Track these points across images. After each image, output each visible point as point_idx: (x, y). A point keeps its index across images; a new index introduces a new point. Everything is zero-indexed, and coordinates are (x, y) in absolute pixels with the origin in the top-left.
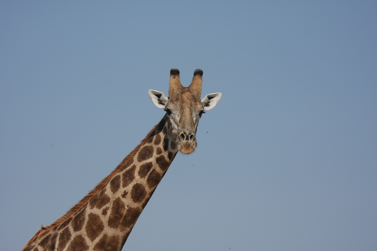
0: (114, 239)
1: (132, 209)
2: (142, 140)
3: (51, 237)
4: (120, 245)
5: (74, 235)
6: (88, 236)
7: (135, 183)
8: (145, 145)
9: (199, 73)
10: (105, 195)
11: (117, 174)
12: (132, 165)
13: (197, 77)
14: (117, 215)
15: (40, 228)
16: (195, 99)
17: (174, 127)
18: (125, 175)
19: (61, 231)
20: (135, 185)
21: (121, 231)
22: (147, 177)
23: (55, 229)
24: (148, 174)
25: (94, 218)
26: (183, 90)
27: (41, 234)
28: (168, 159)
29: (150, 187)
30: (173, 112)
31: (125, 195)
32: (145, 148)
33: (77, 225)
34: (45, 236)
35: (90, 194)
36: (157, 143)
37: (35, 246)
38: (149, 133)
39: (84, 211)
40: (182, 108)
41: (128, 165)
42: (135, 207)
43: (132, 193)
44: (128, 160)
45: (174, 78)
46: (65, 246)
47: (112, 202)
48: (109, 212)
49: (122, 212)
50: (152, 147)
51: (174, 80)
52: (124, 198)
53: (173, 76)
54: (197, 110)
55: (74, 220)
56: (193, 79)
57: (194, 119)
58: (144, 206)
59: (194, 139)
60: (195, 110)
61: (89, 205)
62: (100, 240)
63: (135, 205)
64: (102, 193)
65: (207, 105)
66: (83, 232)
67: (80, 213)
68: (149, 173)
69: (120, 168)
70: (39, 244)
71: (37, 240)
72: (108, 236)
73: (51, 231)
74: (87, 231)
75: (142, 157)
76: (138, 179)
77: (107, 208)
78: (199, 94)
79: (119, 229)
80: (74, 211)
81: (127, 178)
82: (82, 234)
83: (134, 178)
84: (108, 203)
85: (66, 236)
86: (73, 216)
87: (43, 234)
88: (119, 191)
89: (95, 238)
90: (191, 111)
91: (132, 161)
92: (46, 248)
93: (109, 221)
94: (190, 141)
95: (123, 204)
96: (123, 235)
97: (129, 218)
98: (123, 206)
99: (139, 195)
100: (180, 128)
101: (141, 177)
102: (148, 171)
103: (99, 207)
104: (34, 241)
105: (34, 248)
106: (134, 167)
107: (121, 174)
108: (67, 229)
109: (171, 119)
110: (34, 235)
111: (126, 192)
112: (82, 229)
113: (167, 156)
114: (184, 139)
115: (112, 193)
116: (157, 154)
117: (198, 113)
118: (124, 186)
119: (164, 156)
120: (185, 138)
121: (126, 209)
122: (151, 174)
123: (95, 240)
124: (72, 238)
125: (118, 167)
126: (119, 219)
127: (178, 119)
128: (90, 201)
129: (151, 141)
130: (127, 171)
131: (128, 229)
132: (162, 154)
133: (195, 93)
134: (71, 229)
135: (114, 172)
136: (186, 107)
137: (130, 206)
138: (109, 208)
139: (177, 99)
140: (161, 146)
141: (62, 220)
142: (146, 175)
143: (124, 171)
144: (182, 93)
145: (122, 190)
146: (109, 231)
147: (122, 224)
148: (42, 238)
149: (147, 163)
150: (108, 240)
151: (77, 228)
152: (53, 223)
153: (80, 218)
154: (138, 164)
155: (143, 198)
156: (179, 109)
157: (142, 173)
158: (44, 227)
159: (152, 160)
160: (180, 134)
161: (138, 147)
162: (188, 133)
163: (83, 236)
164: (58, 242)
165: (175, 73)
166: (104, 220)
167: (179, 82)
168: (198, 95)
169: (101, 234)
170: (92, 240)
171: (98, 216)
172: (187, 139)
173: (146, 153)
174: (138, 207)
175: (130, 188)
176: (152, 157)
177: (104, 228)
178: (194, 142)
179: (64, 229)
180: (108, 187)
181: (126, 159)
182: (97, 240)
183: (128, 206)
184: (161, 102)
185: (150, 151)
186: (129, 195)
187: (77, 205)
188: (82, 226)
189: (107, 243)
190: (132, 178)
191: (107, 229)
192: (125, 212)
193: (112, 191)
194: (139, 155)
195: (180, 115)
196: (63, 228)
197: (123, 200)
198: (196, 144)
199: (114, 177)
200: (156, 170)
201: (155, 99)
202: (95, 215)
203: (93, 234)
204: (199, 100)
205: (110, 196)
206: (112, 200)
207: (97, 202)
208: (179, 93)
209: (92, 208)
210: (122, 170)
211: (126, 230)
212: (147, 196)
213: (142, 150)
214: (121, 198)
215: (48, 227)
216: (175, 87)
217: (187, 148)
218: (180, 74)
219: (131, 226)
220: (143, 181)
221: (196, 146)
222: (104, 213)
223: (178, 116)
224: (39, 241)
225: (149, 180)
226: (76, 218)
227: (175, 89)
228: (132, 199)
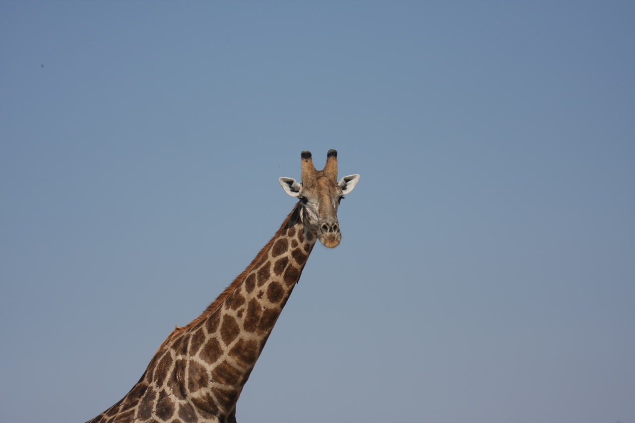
0: (251, 344)
1: (270, 310)
2: (276, 231)
3: (183, 339)
4: (257, 351)
5: (208, 337)
6: (222, 339)
7: (271, 282)
8: (279, 239)
9: (333, 154)
10: (240, 295)
11: (252, 272)
12: (267, 261)
13: (331, 158)
14: (254, 318)
15: (173, 329)
16: (333, 184)
17: (311, 217)
18: (260, 273)
19: (194, 333)
20: (271, 284)
21: (259, 335)
22: (283, 274)
23: (189, 330)
24: (285, 271)
25: (229, 320)
26: (318, 175)
27: (174, 335)
28: (305, 252)
29: (288, 285)
30: (310, 201)
31: (260, 295)
32: (280, 241)
33: (211, 326)
34: (178, 338)
35: (225, 291)
36: (292, 234)
37: (167, 349)
38: (283, 224)
39: (219, 311)
40: (320, 197)
41: (263, 261)
42: (273, 308)
43: (268, 293)
44: (263, 255)
45: (307, 161)
46: (198, 349)
47: (248, 303)
48: (245, 314)
49: (258, 315)
50: (286, 240)
51: (306, 165)
52: (260, 299)
53: (305, 160)
54: (336, 196)
55: (208, 320)
56: (327, 161)
57: (335, 207)
58: (283, 306)
59: (339, 231)
60: (334, 197)
61: (224, 304)
62: (236, 345)
63: (273, 306)
64: (238, 292)
65: (344, 188)
66: (218, 334)
67: (215, 313)
68: (286, 268)
69: (255, 263)
70: (171, 347)
71: (170, 342)
72: (245, 341)
73: (185, 332)
74: (222, 334)
75: (277, 252)
76: (273, 277)
77: (243, 310)
78: (335, 177)
79: (256, 333)
80: (210, 311)
81: (262, 277)
82: (217, 337)
83: (269, 275)
84: (243, 304)
85: (199, 337)
86: (208, 316)
87: (176, 336)
88: (254, 291)
89: (230, 343)
90: (330, 198)
91: (266, 257)
92: (178, 352)
93: (244, 324)
94: (335, 233)
95: (259, 305)
96: (261, 340)
97: (267, 320)
98: (259, 308)
99: (276, 295)
100: (321, 219)
101: (277, 274)
102: (284, 266)
103: (234, 308)
104: (166, 344)
105: (166, 352)
106: (269, 264)
107: (256, 271)
108: (201, 330)
109: (307, 209)
110: (167, 337)
111: (262, 291)
112: (217, 332)
113: (303, 249)
114: (327, 231)
115: (247, 293)
116: (292, 247)
117: (337, 200)
118: (260, 285)
119: (300, 248)
120: (329, 230)
121: (262, 311)
122: (287, 270)
123: (230, 345)
124: (206, 341)
125: (253, 263)
126: (256, 322)
127: (317, 208)
128: (226, 299)
129: (284, 233)
130: (261, 269)
131: (266, 333)
132: (298, 247)
133: (331, 177)
134: (205, 330)
135: (249, 268)
136: (325, 195)
137: (267, 307)
138: (244, 309)
139: (313, 186)
140: (296, 237)
141: (198, 321)
142: (282, 272)
143: (259, 269)
144: (318, 179)
145: (257, 289)
146: (245, 335)
147: (259, 327)
148: (175, 340)
149: (283, 259)
150: (244, 345)
151: (211, 329)
152: (188, 324)
153: (215, 319)
154: (273, 260)
155: (281, 298)
156: (317, 197)
157: (278, 270)
158: (179, 327)
159: (288, 254)
160: (322, 225)
161: (272, 239)
162: (330, 223)
163: (217, 339)
164: (191, 344)
165: (306, 156)
166: (240, 322)
167: (312, 165)
168: (334, 179)
169: (237, 338)
170: (227, 344)
171: (233, 319)
172: (331, 231)
173: (280, 247)
174: (276, 308)
175: (265, 287)
176: (287, 251)
177: (240, 332)
178: (338, 234)
179: (198, 330)
180: (243, 286)
181: (260, 254)
182: (233, 344)
183: (264, 308)
184: (293, 190)
185: (284, 244)
186: (265, 295)
187: (213, 304)
188: (217, 328)
189: (243, 348)
190: (267, 276)
191: (243, 333)
192: (261, 314)
193: (247, 290)
194: (273, 250)
195: (319, 204)
196: (196, 329)
197: (259, 301)
198: (340, 235)
199: (249, 274)
200: (293, 265)
201: (286, 188)
202: (230, 317)
203: (228, 338)
204: (336, 184)
205: (245, 297)
206: (247, 301)
207: (232, 302)
208: (314, 178)
209: (227, 309)
210: (256, 267)
211: (263, 334)
212: (285, 295)
213: (276, 244)
214: (256, 298)
215: (183, 328)
216: (309, 172)
217: (332, 241)
218: (312, 157)
219: (270, 329)
220: (280, 279)
221: (341, 238)
222: (240, 315)
223: (317, 205)
224: (171, 343)
225: (285, 277)
226: (211, 318)
227: (309, 174)
228: (269, 300)
